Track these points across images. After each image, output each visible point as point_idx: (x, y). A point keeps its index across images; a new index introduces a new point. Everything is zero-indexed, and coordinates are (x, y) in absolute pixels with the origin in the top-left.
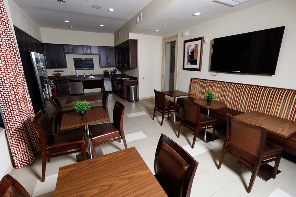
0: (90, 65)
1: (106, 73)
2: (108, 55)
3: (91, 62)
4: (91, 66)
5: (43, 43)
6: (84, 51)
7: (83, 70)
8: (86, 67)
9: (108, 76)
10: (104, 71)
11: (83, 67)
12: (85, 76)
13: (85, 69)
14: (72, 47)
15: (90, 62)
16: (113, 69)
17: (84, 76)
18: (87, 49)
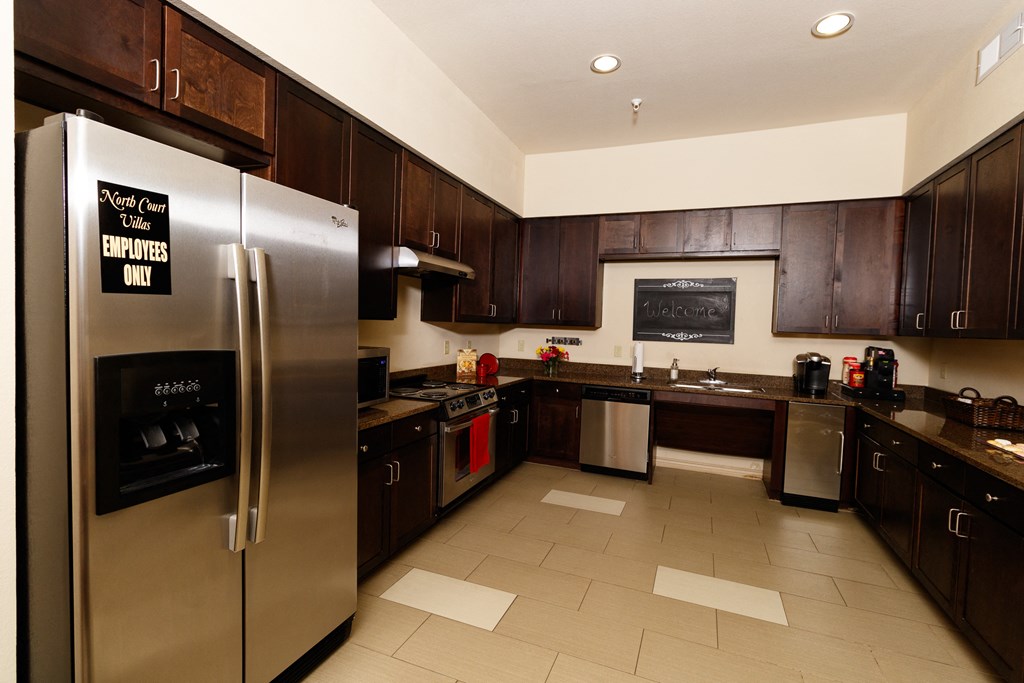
0: (715, 318)
1: (811, 372)
2: (839, 257)
3: (720, 302)
4: (717, 323)
5: (524, 216)
6: (692, 242)
7: (670, 340)
8: (688, 328)
9: (821, 394)
10: (799, 357)
11: (675, 329)
12: (674, 375)
13: (681, 336)
14: (632, 225)
15: (716, 300)
16: (868, 351)
17: (669, 375)
18: (708, 228)
